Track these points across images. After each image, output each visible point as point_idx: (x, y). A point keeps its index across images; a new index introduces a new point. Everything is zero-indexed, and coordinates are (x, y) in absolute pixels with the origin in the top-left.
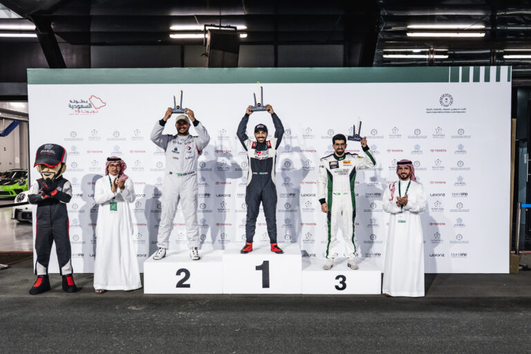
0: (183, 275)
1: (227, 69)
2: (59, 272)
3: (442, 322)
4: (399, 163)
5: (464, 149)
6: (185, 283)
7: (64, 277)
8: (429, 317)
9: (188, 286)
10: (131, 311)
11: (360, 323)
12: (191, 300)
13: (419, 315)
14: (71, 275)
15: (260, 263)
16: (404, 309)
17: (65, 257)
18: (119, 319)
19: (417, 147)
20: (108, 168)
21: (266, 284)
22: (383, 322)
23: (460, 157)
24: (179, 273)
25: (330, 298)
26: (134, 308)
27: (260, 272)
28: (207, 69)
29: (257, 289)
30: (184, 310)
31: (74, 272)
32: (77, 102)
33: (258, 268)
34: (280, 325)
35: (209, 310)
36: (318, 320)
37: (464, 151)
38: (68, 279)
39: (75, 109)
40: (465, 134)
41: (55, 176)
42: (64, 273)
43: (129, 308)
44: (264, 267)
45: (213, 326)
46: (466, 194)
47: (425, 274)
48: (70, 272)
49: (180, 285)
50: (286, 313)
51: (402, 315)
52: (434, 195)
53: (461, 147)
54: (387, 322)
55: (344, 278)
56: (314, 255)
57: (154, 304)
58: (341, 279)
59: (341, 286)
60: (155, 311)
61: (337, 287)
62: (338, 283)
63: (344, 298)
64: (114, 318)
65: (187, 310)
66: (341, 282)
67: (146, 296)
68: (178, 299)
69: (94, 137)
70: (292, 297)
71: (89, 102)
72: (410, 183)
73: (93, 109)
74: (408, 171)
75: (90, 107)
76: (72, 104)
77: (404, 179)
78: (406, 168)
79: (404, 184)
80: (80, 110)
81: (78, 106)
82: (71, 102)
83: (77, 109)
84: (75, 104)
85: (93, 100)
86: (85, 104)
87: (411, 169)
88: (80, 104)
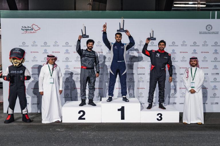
0: (82, 113)
1: (101, 11)
2: (21, 112)
4: (191, 59)
5: (217, 52)
6: (83, 117)
7: (23, 115)
8: (205, 133)
9: (84, 119)
12: (86, 126)
13: (200, 133)
14: (27, 114)
15: (120, 108)
16: (193, 130)
17: (24, 105)
18: (54, 135)
20: (49, 60)
21: (123, 118)
22: (184, 136)
23: (216, 56)
24: (79, 112)
25: (155, 124)
26: (59, 130)
27: (120, 112)
28: (91, 11)
30: (84, 131)
31: (28, 112)
33: (119, 110)
35: (97, 131)
36: (152, 135)
37: (218, 53)
38: (26, 116)
40: (218, 44)
41: (20, 64)
42: (23, 113)
43: (57, 130)
44: (122, 110)
45: (101, 138)
46: (218, 74)
48: (26, 113)
49: (80, 118)
50: (135, 132)
51: (192, 132)
53: (216, 50)
54: (186, 136)
55: (161, 115)
56: (144, 104)
57: (69, 128)
58: (160, 115)
59: (160, 119)
60: (70, 131)
61: (158, 119)
62: (158, 117)
63: (162, 124)
64: (51, 135)
65: (86, 131)
66: (160, 117)
67: (63, 124)
68: (80, 125)
69: (34, 45)
70: (136, 124)
71: (32, 27)
72: (196, 69)
73: (34, 31)
74: (195, 63)
75: (32, 30)
76: (23, 28)
77: (194, 66)
78: (195, 61)
79: (194, 69)
80: (27, 31)
81: (26, 29)
82: (22, 27)
83: (25, 31)
84: (25, 28)
85: (34, 26)
86: (29, 29)
87: (197, 61)
88: (27, 28)
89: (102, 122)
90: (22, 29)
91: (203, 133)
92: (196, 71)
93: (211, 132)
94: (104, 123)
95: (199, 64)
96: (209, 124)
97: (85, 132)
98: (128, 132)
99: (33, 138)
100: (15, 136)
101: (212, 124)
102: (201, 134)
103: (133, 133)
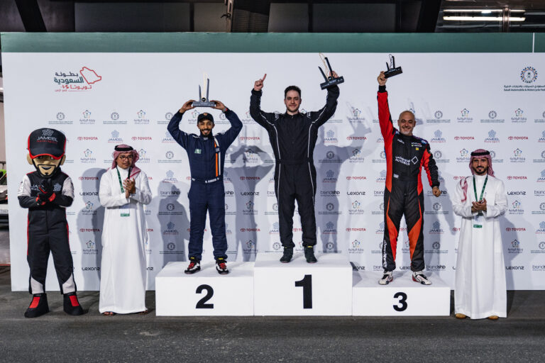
0: (205, 292)
1: (256, 34)
3: (530, 348)
4: (473, 154)
6: (208, 302)
7: (66, 296)
8: (513, 343)
9: (211, 306)
10: (145, 338)
11: (429, 351)
12: (216, 324)
14: (74, 294)
15: (301, 278)
16: (483, 334)
17: (65, 271)
19: (492, 133)
20: (116, 159)
21: (308, 303)
22: (459, 350)
24: (199, 290)
25: (388, 320)
26: (147, 334)
27: (301, 289)
28: (230, 33)
29: (298, 310)
30: (210, 336)
32: (65, 76)
33: (298, 284)
34: (332, 353)
35: (241, 336)
36: (378, 347)
38: (72, 298)
39: (62, 84)
42: (66, 291)
43: (141, 333)
44: (306, 283)
45: (250, 356)
47: (508, 291)
48: (73, 290)
49: (201, 305)
50: (337, 340)
51: (480, 341)
52: (511, 193)
54: (463, 350)
55: (405, 296)
56: (363, 268)
57: (171, 329)
58: (401, 298)
59: (400, 306)
60: (174, 337)
61: (396, 308)
62: (397, 302)
63: (405, 320)
64: (125, 346)
65: (214, 336)
66: (400, 302)
67: (158, 319)
68: (200, 323)
69: (87, 119)
70: (340, 320)
71: (80, 75)
72: (487, 179)
73: (85, 84)
74: (485, 164)
75: (82, 81)
76: (58, 78)
77: (480, 173)
78: (483, 160)
79: (480, 180)
80: (69, 85)
81: (66, 80)
82: (57, 74)
83: (64, 84)
84: (62, 77)
85: (85, 72)
86: (74, 78)
87: (489, 161)
88: (68, 78)
89: (256, 315)
90: (56, 80)
91: (508, 341)
92: (485, 184)
93: (526, 340)
94: (261, 317)
95: (493, 167)
96: (524, 320)
97: (211, 340)
98: (319, 340)
99: (80, 354)
100: (35, 348)
101: (531, 321)
102: (501, 344)
103: (330, 343)
